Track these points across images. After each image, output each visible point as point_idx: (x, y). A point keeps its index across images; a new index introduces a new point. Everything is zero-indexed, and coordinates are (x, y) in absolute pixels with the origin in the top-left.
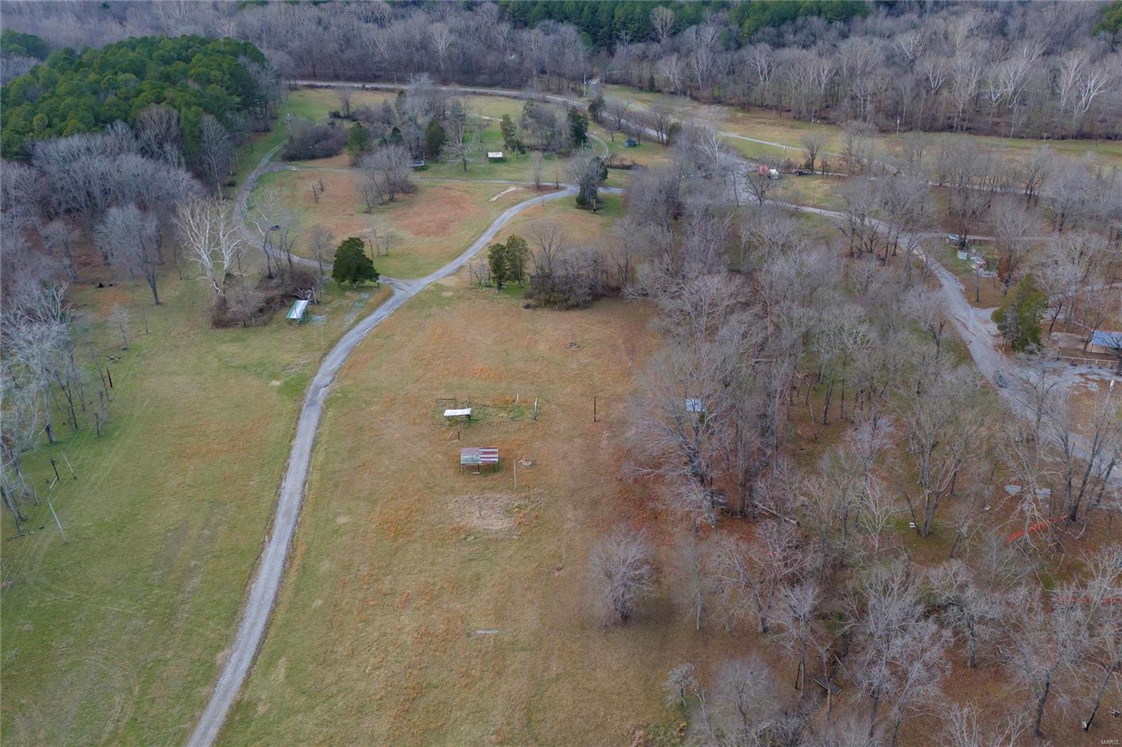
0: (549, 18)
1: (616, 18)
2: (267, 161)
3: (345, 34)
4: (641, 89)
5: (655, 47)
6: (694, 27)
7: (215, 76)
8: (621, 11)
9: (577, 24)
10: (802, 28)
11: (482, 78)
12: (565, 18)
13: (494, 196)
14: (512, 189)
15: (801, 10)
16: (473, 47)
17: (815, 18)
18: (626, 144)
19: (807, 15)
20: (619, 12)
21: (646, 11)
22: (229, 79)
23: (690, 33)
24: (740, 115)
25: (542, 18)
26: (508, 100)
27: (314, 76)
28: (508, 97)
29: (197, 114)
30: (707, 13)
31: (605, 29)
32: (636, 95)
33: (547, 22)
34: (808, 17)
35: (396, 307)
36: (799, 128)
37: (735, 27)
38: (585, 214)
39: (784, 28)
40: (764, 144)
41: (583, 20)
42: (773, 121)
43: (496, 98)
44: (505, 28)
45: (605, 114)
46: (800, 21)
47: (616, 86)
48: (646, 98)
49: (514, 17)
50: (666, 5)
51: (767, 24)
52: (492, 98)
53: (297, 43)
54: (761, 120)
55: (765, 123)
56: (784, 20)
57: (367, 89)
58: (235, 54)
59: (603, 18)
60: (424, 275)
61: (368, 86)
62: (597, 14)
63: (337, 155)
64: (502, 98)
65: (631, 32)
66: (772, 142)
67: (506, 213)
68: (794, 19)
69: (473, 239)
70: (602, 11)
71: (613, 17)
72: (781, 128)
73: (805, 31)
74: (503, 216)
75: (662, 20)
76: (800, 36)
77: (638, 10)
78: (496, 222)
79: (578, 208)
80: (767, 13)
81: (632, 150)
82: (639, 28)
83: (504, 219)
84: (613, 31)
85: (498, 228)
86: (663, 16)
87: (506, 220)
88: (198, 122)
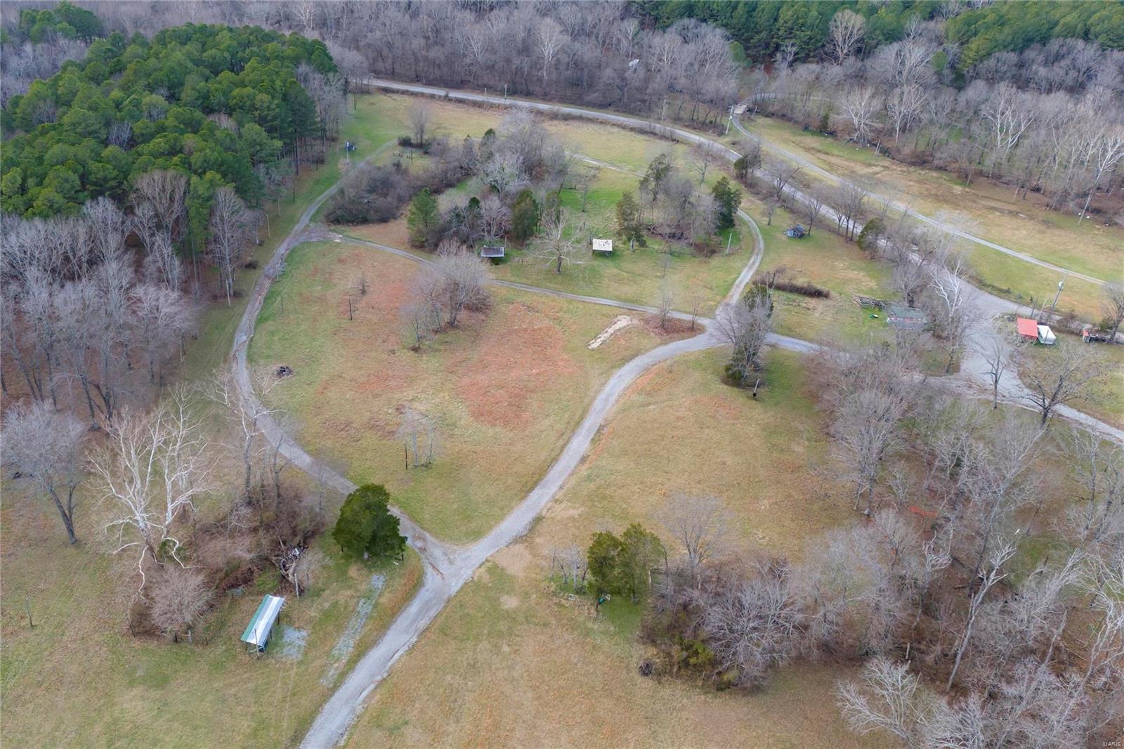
0: (690, 16)
1: (781, 21)
2: (307, 221)
3: (434, 25)
4: (806, 128)
5: (835, 71)
6: (896, 46)
7: (261, 101)
8: (790, 13)
9: (726, 26)
10: (1058, 57)
11: (593, 96)
12: (711, 16)
13: (595, 337)
14: (623, 322)
15: (1057, 29)
16: (588, 51)
17: (1080, 44)
18: (790, 234)
19: (1066, 37)
20: (786, 14)
21: (825, 18)
22: (278, 106)
23: (887, 54)
24: (958, 189)
25: (682, 16)
26: (623, 132)
27: (392, 75)
28: (624, 127)
29: (212, 184)
30: (913, 23)
31: (764, 35)
32: (798, 139)
33: (686, 21)
34: (1068, 40)
35: (422, 624)
36: (1058, 227)
37: (953, 47)
38: (737, 397)
39: (1030, 54)
40: (1007, 255)
41: (735, 21)
42: (1013, 208)
43: (608, 127)
44: (631, 26)
45: (758, 173)
46: (1054, 45)
47: (769, 121)
48: (814, 145)
49: (643, 9)
50: (853, 6)
51: (1005, 47)
52: (602, 127)
53: (378, 34)
54: (993, 204)
55: (1002, 211)
56: (1028, 41)
57: (450, 100)
58: (296, 61)
59: (762, 18)
60: (477, 535)
61: (453, 94)
62: (754, 14)
63: (395, 218)
64: (616, 130)
65: (798, 42)
66: (1019, 251)
67: (612, 381)
68: (1044, 40)
69: (561, 443)
70: (763, 10)
71: (776, 20)
72: (1030, 225)
73: (1065, 63)
74: (607, 389)
75: (846, 28)
76: (1058, 71)
77: (814, 13)
78: (598, 404)
79: (726, 383)
80: (1007, 30)
81: (799, 246)
82: (810, 38)
83: (609, 395)
84: (773, 38)
85: (600, 421)
86: (849, 23)
87: (613, 399)
88: (209, 199)
